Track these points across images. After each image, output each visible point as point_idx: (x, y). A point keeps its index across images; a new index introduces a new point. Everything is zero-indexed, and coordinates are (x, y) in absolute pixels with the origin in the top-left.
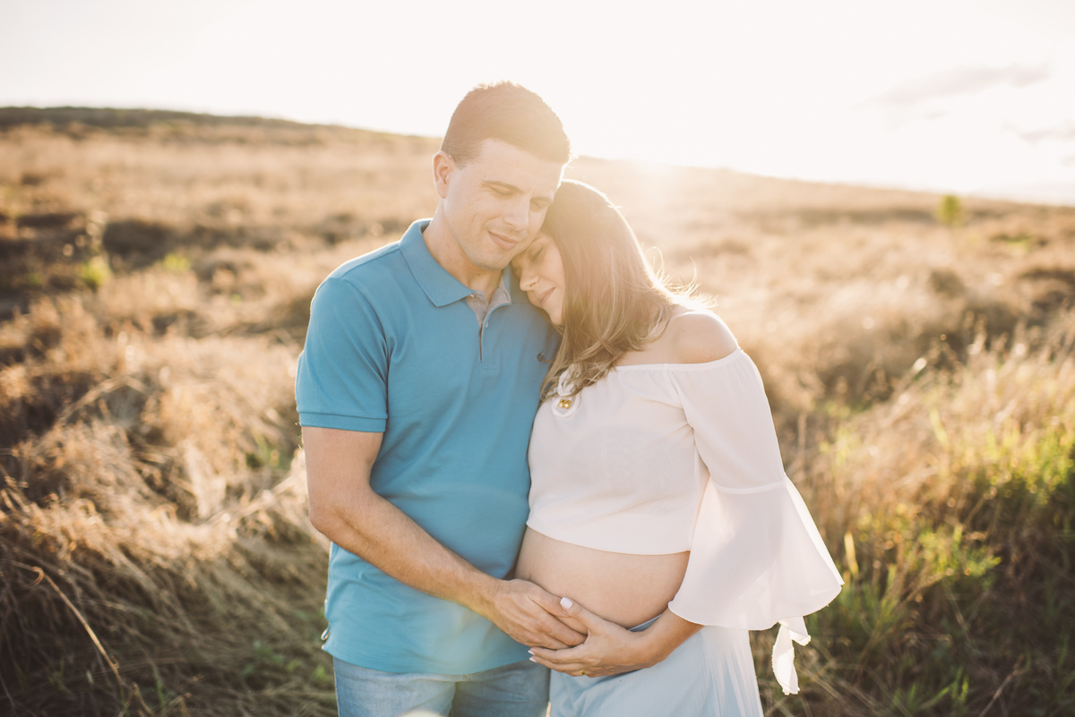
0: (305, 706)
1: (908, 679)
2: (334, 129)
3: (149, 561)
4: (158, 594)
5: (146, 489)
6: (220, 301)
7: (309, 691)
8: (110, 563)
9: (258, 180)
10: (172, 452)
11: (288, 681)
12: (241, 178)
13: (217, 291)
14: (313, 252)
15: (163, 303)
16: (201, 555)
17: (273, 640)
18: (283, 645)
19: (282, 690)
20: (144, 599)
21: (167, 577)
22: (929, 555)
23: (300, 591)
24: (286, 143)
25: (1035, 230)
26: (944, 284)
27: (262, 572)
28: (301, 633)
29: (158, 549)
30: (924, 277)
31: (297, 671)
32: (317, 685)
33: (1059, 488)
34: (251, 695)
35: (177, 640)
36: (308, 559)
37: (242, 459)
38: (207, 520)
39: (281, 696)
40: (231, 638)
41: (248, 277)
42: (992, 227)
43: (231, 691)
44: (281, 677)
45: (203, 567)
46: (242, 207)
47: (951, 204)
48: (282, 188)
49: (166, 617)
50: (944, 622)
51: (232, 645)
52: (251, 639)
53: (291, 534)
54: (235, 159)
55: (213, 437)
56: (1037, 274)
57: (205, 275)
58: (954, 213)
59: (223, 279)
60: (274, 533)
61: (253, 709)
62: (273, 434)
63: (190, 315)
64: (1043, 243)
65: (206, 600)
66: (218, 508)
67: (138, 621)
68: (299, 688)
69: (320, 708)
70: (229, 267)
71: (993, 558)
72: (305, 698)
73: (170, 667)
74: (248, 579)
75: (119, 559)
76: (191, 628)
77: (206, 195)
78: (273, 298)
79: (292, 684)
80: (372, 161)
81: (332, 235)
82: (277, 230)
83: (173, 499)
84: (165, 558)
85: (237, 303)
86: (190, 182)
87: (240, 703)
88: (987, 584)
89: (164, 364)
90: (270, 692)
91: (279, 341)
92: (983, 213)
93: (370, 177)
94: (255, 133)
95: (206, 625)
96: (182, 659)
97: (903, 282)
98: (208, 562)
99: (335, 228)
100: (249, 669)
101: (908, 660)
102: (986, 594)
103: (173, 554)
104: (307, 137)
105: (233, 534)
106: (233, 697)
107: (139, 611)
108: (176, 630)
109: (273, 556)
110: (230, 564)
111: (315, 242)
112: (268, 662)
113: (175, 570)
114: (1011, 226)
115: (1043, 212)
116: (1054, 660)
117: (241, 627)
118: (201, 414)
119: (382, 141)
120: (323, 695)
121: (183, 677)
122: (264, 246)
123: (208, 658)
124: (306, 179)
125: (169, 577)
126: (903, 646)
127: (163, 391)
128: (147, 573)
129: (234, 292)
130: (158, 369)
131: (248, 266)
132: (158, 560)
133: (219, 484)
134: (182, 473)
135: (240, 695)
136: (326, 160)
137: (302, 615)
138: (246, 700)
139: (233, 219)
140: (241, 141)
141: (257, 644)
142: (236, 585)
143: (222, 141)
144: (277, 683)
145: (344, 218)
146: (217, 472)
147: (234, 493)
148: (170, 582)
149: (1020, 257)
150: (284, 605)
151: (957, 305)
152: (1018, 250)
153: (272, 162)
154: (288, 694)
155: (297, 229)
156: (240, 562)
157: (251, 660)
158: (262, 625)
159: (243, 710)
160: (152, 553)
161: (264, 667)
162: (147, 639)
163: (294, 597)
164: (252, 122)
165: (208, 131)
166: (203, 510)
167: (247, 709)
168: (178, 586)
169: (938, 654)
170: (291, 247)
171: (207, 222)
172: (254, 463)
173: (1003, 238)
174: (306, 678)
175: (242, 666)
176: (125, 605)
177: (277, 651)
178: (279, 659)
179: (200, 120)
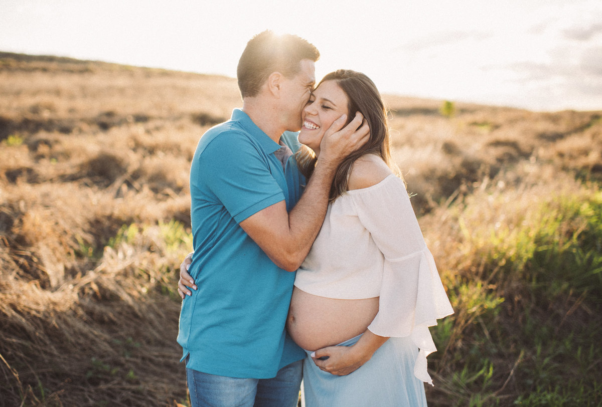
0: (124, 394)
1: (459, 367)
2: (99, 64)
3: (29, 313)
4: (34, 333)
5: (21, 272)
6: (44, 162)
7: (126, 385)
8: (5, 315)
9: (58, 92)
10: (33, 249)
11: (113, 380)
12: (49, 91)
13: (42, 156)
14: (94, 133)
15: (12, 164)
16: (58, 309)
17: (102, 357)
18: (108, 359)
19: (110, 385)
20: (27, 336)
21: (39, 322)
22: (464, 298)
23: (115, 328)
24: (71, 72)
25: (491, 119)
26: (449, 149)
27: (93, 318)
28: (118, 352)
29: (34, 306)
30: (440, 146)
31: (117, 374)
32: (130, 381)
33: (529, 260)
34: (92, 389)
35: (46, 358)
36: (118, 309)
37: (72, 252)
38: (56, 289)
39: (110, 389)
40: (78, 356)
41: (58, 148)
42: (469, 118)
43: (81, 387)
44: (109, 378)
45: (59, 315)
46: (50, 108)
47: (449, 105)
48: (72, 97)
49: (40, 346)
50: (475, 335)
51: (79, 360)
52: (90, 356)
53: (107, 294)
54: (42, 80)
55: (53, 240)
56: (497, 144)
57: (33, 147)
58: (450, 110)
59: (43, 149)
60: (99, 294)
61: (94, 397)
62: (90, 238)
63: (30, 171)
64: (496, 127)
65: (63, 335)
66: (62, 281)
67: (24, 348)
68: (119, 384)
69: (132, 394)
70: (46, 143)
71: (500, 299)
72: (124, 389)
73: (44, 375)
74: (86, 322)
75: (10, 312)
76: (55, 352)
77: (28, 101)
78: (76, 160)
79: (115, 382)
80: (122, 81)
81: (105, 123)
82: (72, 121)
83: (37, 277)
84: (38, 312)
85: (54, 163)
86: (18, 94)
87: (86, 394)
88: (496, 313)
89: (21, 198)
90: (103, 386)
91: (86, 185)
92: (464, 111)
93: (122, 91)
94: (53, 65)
95: (63, 349)
96: (51, 370)
97: (429, 148)
98: (62, 312)
99: (105, 119)
100: (90, 374)
101: (458, 356)
102: (497, 319)
103: (42, 308)
104: (83, 68)
105: (75, 296)
106: (82, 390)
107: (24, 342)
108: (46, 352)
109: (99, 308)
110: (75, 313)
111: (95, 128)
112: (100, 369)
113: (43, 318)
114: (479, 117)
115: (494, 110)
116: (535, 352)
117: (84, 350)
118: (46, 227)
119: (127, 70)
120: (134, 387)
121: (52, 380)
122: (66, 130)
123: (67, 368)
124: (85, 92)
125: (41, 322)
126: (455, 349)
127: (23, 214)
128: (27, 320)
129: (53, 156)
130: (18, 201)
131: (57, 142)
132: (34, 313)
133: (61, 267)
134: (40, 262)
135: (85, 389)
136: (95, 81)
137: (118, 342)
138: (90, 392)
139: (46, 115)
140: (45, 70)
141: (93, 359)
142: (79, 325)
143: (35, 69)
144: (107, 381)
145: (110, 114)
146: (59, 260)
147: (71, 273)
148: (41, 325)
149: (485, 135)
150: (107, 336)
151: (458, 161)
152: (484, 130)
153: (65, 82)
154: (113, 387)
155: (83, 120)
156: (81, 312)
157: (90, 369)
158: (94, 348)
159: (88, 397)
160: (31, 309)
161: (98, 372)
162: (29, 359)
163: (111, 332)
164: (51, 59)
165: (24, 64)
166: (54, 283)
167: (90, 396)
168: (45, 328)
169: (473, 352)
170: (81, 131)
171: (30, 116)
172: (79, 255)
173: (475, 124)
174: (123, 377)
175: (85, 373)
176: (16, 339)
177: (105, 363)
178: (107, 367)
179: (19, 58)
